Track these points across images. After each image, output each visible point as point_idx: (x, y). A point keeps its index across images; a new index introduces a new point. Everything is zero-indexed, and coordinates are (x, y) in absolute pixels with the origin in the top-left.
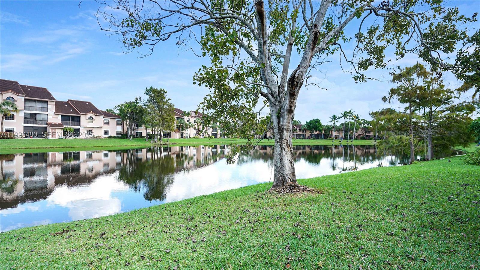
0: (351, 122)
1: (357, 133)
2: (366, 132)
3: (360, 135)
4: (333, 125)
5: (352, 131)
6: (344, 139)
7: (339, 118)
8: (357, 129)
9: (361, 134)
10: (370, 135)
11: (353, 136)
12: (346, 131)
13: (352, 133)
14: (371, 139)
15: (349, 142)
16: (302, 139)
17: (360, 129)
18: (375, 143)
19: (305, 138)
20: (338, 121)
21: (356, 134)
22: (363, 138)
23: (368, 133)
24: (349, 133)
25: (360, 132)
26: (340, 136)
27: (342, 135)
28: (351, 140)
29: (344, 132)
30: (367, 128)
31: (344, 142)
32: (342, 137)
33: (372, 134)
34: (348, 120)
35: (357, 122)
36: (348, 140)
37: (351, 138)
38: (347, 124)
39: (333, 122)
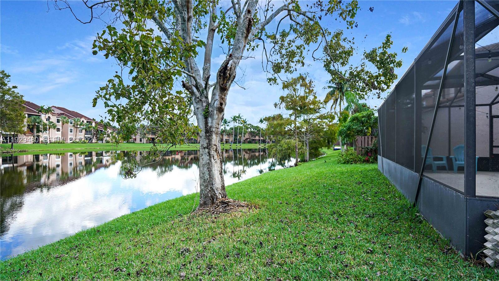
0: (240, 127)
1: (245, 137)
2: (252, 137)
3: (247, 139)
4: (224, 129)
5: (240, 135)
6: (234, 143)
7: (229, 122)
8: (245, 134)
9: (249, 138)
10: (255, 140)
11: (242, 140)
12: (236, 136)
13: (240, 137)
14: (256, 143)
15: (238, 146)
16: (194, 143)
17: (247, 134)
18: (260, 146)
19: (197, 143)
20: (228, 126)
21: (244, 139)
22: (250, 142)
23: (254, 137)
24: (238, 138)
25: (247, 136)
26: (230, 141)
27: (232, 139)
28: (240, 144)
29: (234, 136)
30: (254, 132)
31: (234, 146)
32: (232, 141)
33: (257, 138)
34: (237, 125)
35: (245, 127)
36: (237, 144)
37: (240, 142)
38: (236, 129)
39: (224, 126)
